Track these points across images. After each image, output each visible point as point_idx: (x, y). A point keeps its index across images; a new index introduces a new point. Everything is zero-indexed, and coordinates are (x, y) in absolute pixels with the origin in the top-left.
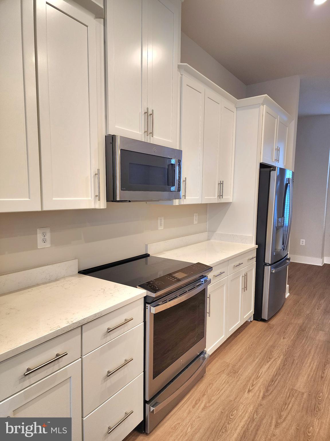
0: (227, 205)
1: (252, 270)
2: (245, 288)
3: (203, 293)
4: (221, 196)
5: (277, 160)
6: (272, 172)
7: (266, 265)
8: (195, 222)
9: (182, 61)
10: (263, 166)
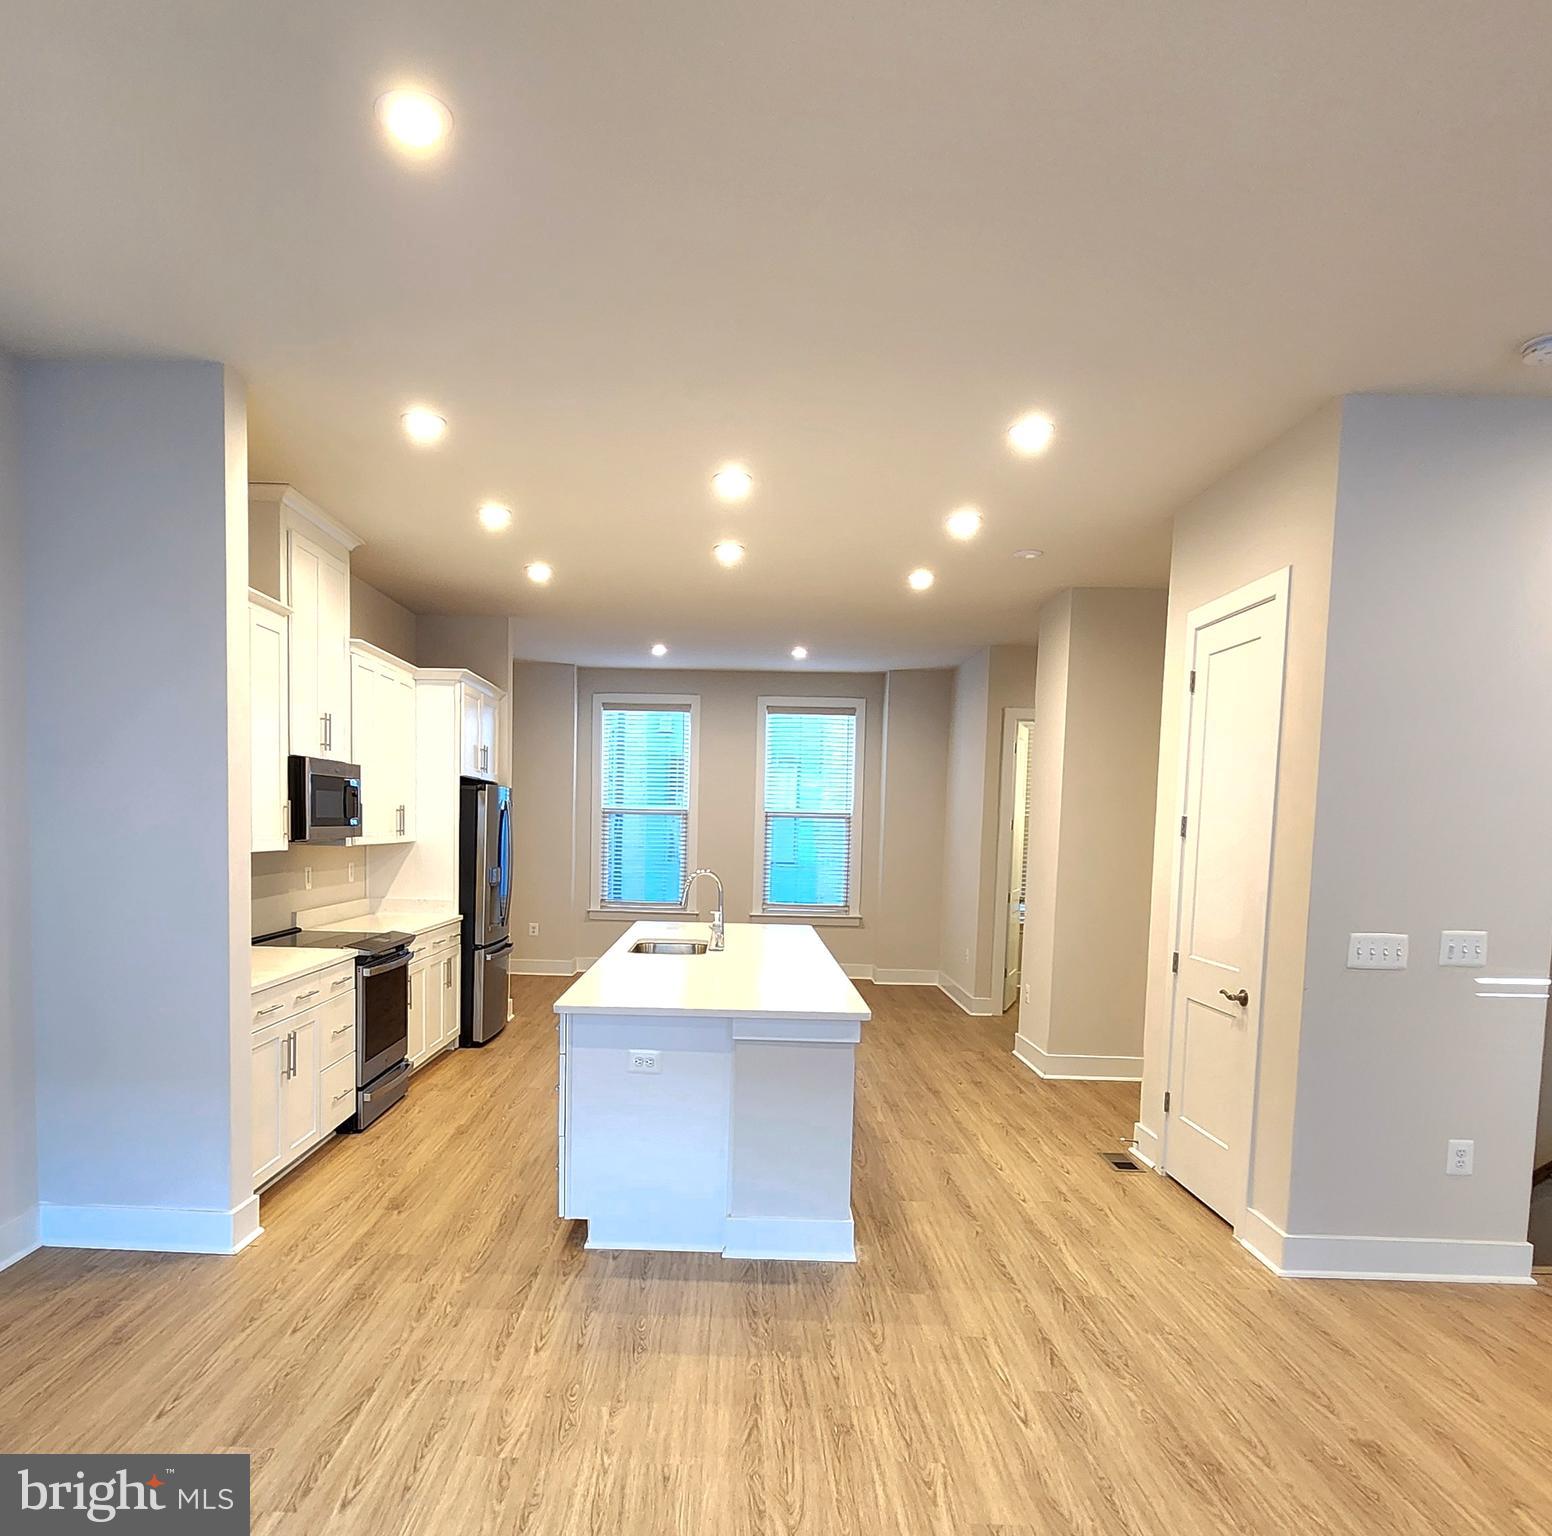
0: (409, 844)
1: (455, 956)
2: (449, 983)
3: (405, 968)
4: (401, 831)
5: (485, 769)
6: (479, 792)
7: (477, 948)
8: (351, 880)
9: (351, 637)
10: (464, 781)
